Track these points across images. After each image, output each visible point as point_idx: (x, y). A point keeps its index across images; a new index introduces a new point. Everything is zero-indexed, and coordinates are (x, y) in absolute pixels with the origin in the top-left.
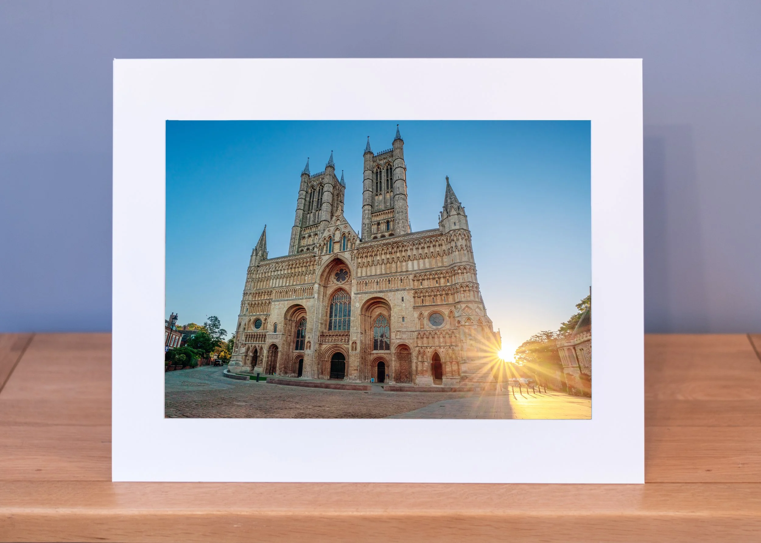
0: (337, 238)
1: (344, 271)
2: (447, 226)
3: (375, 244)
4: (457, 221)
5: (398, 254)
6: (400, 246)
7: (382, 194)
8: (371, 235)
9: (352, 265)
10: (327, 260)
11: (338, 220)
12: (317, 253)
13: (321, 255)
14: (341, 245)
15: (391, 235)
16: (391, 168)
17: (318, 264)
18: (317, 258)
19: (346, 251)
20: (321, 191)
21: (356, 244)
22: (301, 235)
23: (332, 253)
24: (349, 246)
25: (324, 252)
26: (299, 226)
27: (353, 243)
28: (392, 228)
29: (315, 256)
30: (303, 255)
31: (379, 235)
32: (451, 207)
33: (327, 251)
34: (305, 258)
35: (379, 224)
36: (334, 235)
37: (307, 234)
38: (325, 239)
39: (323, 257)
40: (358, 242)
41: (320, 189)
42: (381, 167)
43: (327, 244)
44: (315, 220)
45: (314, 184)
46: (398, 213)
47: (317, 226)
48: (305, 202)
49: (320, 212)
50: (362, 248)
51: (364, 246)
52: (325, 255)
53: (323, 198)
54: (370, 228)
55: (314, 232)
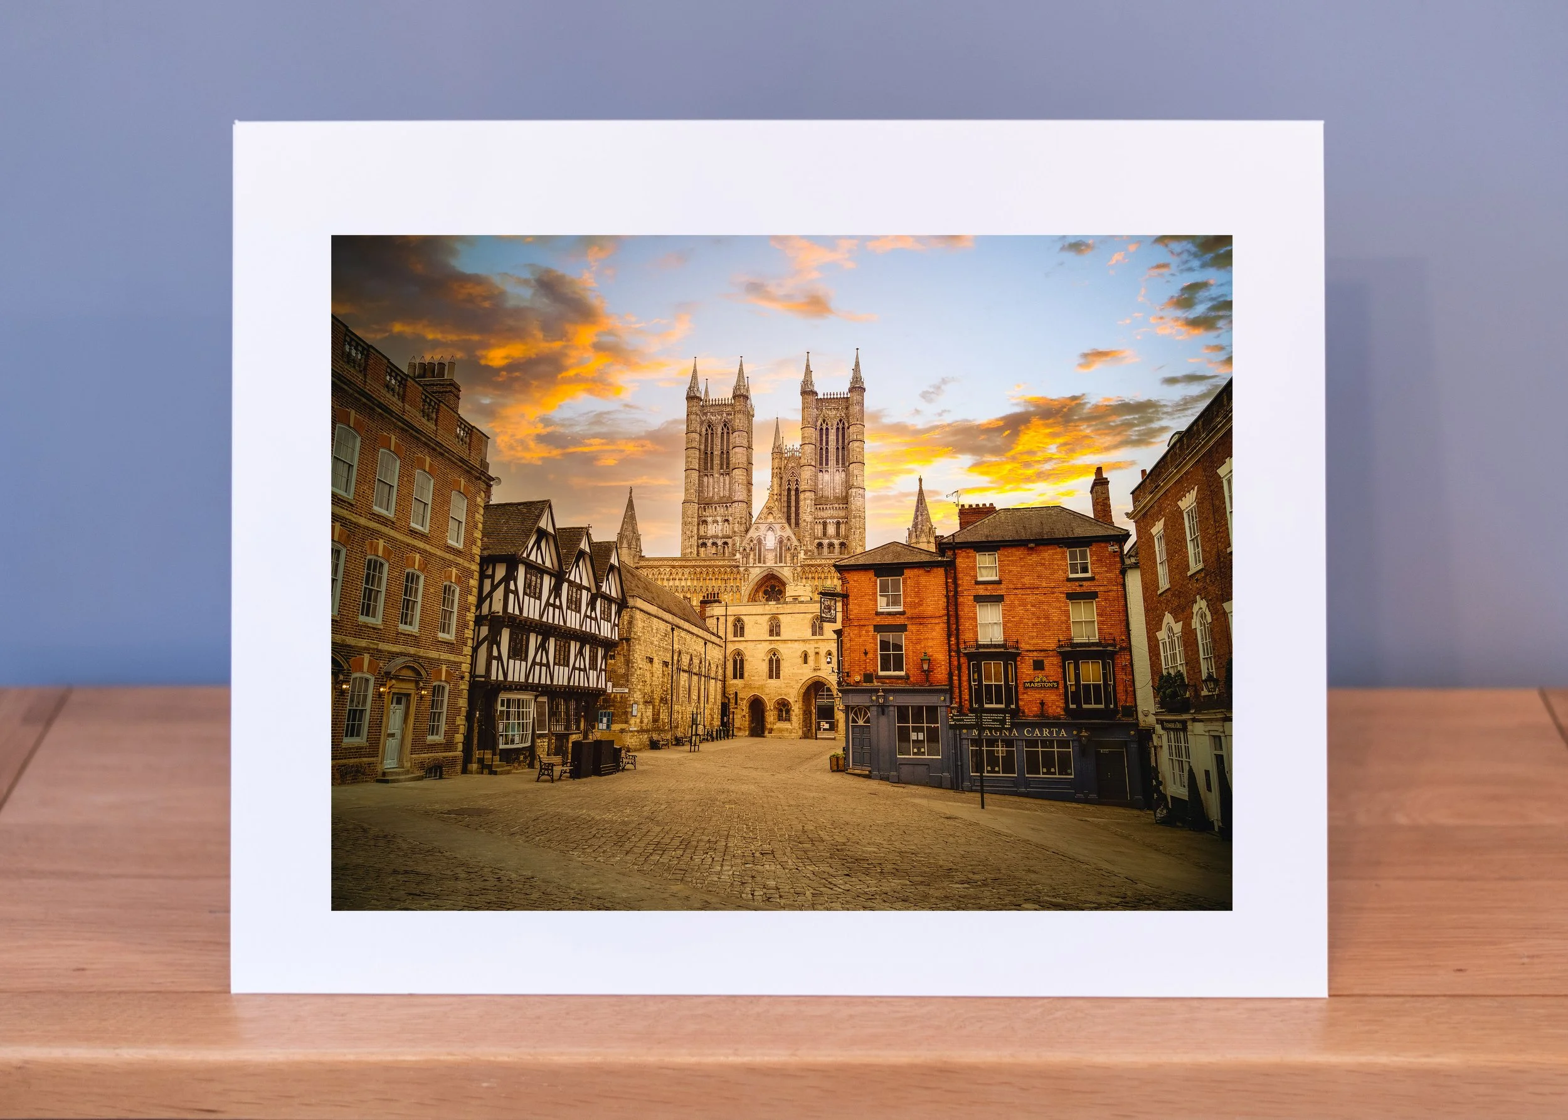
0: (770, 543)
1: (777, 589)
3: (826, 562)
7: (829, 471)
8: (814, 539)
9: (790, 584)
10: (758, 575)
11: (770, 514)
12: (741, 562)
13: (748, 565)
14: (777, 555)
15: (842, 545)
16: (843, 428)
17: (744, 579)
18: (742, 569)
19: (785, 565)
20: (725, 437)
21: (799, 558)
22: (699, 517)
23: (764, 565)
24: (788, 559)
25: (751, 560)
26: (696, 501)
27: (793, 556)
28: (844, 533)
29: (738, 567)
30: (717, 562)
31: (826, 542)
32: (922, 529)
33: (755, 560)
34: (723, 566)
35: (825, 524)
36: (765, 538)
37: (711, 518)
38: (752, 541)
39: (750, 569)
40: (802, 555)
41: (723, 433)
42: (829, 423)
43: (755, 549)
44: (719, 491)
45: (711, 419)
46: (855, 517)
47: (726, 506)
48: (700, 455)
49: (727, 478)
50: (809, 565)
51: (811, 563)
52: (753, 567)
53: (732, 453)
54: (812, 529)
55: (723, 516)
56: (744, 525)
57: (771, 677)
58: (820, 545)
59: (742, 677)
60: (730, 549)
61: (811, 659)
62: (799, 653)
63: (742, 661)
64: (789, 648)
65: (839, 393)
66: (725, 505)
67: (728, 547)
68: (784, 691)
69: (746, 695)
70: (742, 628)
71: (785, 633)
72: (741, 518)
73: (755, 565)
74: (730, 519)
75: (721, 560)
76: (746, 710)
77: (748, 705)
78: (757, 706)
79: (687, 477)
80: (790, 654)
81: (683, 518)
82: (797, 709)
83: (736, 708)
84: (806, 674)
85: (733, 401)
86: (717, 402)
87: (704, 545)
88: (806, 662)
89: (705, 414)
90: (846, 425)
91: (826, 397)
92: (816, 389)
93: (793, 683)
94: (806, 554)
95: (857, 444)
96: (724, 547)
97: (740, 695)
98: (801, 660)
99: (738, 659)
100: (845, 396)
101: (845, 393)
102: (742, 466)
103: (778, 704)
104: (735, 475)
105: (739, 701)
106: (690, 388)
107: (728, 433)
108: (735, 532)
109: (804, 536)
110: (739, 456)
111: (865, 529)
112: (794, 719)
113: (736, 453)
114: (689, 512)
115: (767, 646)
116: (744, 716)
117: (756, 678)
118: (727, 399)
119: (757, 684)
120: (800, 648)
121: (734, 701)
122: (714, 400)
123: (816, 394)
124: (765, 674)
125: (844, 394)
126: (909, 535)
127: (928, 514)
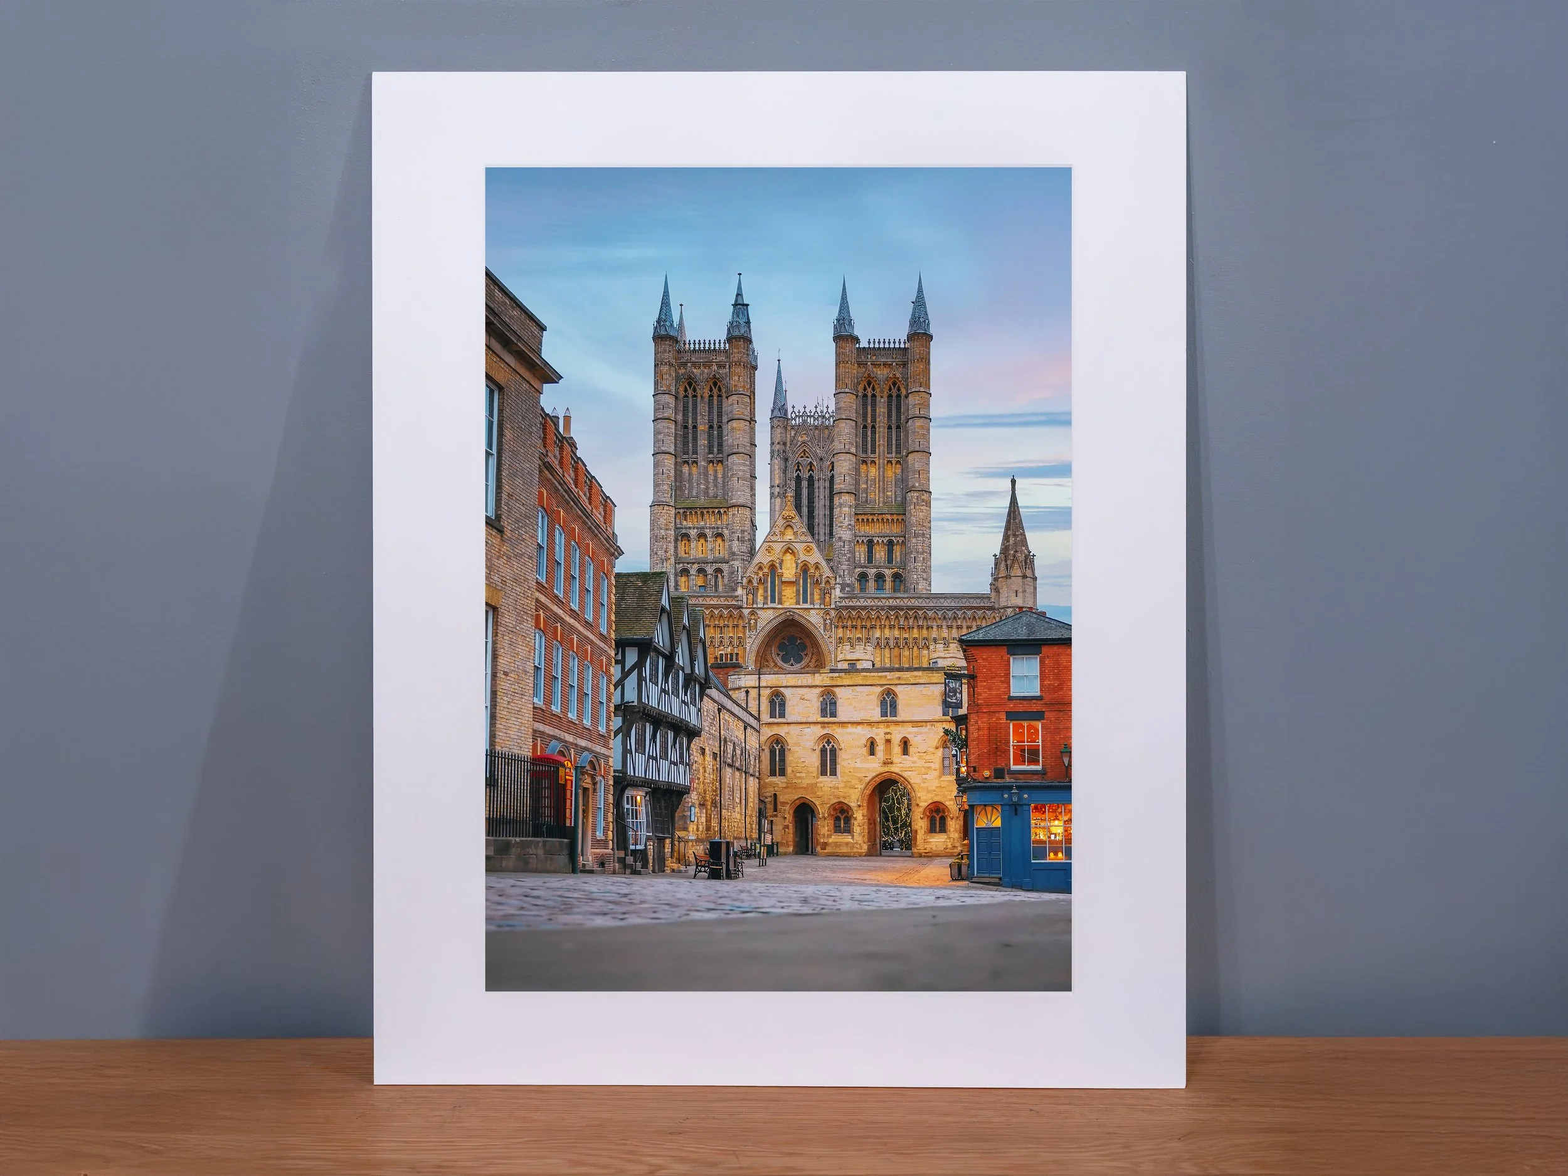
0: (789, 571)
1: (799, 641)
2: (1004, 592)
3: (873, 603)
4: (1021, 590)
5: (915, 633)
6: (920, 618)
7: (877, 462)
8: (855, 568)
9: (827, 638)
10: (770, 621)
11: (789, 528)
12: (745, 600)
13: (755, 606)
14: (799, 590)
15: (896, 576)
16: (899, 396)
17: (750, 627)
18: (746, 612)
19: (812, 606)
20: (715, 402)
21: (833, 596)
22: (676, 528)
23: (780, 606)
24: (816, 597)
25: (760, 599)
26: (672, 504)
27: (825, 593)
28: (898, 560)
29: (741, 607)
30: (708, 599)
31: (872, 572)
32: (1014, 556)
33: (766, 598)
34: (716, 607)
35: (870, 544)
36: (781, 564)
37: (696, 531)
38: (760, 568)
39: (759, 612)
40: (837, 592)
41: (711, 396)
42: (876, 386)
43: (766, 581)
44: (707, 488)
45: (693, 373)
46: (916, 536)
47: (719, 512)
48: (676, 430)
49: (719, 468)
50: (847, 608)
51: (851, 604)
52: (763, 609)
53: (727, 428)
54: (852, 552)
55: (714, 528)
56: (747, 544)
57: (823, 773)
58: (863, 577)
59: (783, 773)
60: (726, 580)
61: (880, 748)
62: (864, 741)
63: (783, 752)
64: (850, 734)
65: (892, 341)
66: (717, 510)
67: (723, 577)
68: (842, 791)
69: (788, 798)
70: (783, 705)
71: (843, 714)
72: (743, 532)
73: (766, 606)
74: (726, 532)
75: (714, 597)
76: (789, 817)
77: (792, 812)
78: (804, 812)
79: (656, 465)
80: (850, 741)
81: (652, 530)
82: (860, 817)
83: (776, 816)
84: (873, 767)
85: (727, 345)
86: (702, 346)
87: (685, 572)
88: (872, 752)
89: (684, 364)
90: (904, 392)
91: (872, 346)
92: (856, 333)
93: (854, 782)
94: (842, 590)
95: (919, 423)
96: (717, 577)
97: (781, 799)
98: (865, 751)
99: (777, 748)
100: (902, 346)
101: (902, 341)
102: (743, 451)
103: (835, 809)
104: (733, 464)
105: (779, 807)
106: (658, 322)
107: (720, 396)
108: (733, 554)
109: (839, 563)
110: (738, 434)
111: (930, 553)
112: (857, 829)
113: (733, 429)
114: (662, 521)
115: (819, 731)
116: (787, 827)
117: (803, 775)
118: (717, 342)
119: (806, 782)
120: (865, 733)
121: (772, 807)
122: (697, 342)
123: (857, 340)
124: (815, 769)
125: (900, 343)
126: (996, 564)
127: (1023, 535)
